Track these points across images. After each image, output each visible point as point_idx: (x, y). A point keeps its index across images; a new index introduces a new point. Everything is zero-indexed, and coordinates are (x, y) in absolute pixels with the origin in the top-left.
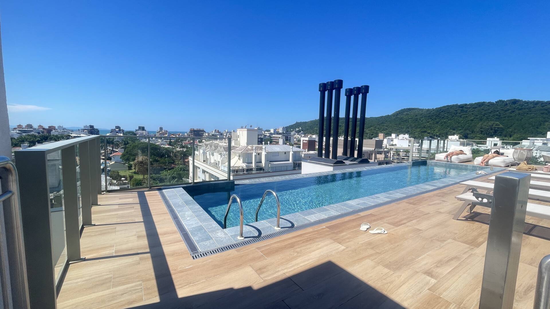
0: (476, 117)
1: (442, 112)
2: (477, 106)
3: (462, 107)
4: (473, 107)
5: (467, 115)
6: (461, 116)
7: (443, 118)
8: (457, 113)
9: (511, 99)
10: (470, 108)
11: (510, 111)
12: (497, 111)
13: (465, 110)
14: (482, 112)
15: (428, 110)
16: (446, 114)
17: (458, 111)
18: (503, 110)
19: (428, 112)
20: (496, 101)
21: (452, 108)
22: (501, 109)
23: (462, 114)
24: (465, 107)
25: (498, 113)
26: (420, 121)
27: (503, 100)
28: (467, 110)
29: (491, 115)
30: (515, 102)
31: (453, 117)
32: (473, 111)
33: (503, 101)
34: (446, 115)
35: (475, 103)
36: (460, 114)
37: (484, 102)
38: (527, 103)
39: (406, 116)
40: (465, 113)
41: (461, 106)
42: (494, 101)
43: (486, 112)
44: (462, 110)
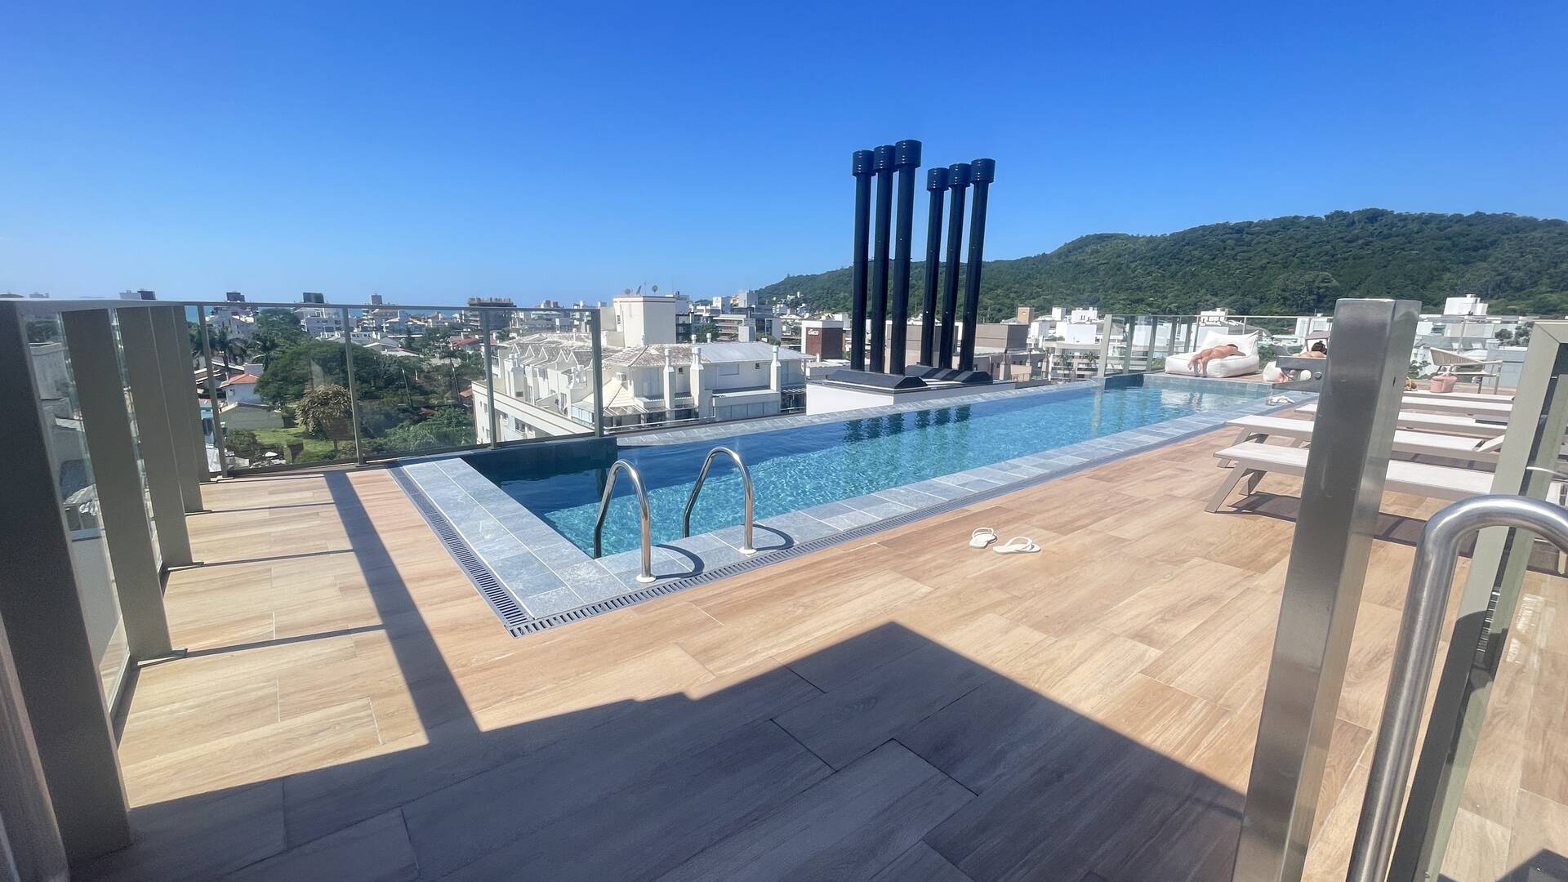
0: (1275, 258)
1: (1188, 244)
2: (1278, 228)
3: (1239, 229)
4: (1267, 230)
5: (1251, 255)
6: (1236, 255)
7: (1188, 261)
8: (1225, 248)
9: (1364, 208)
10: (1258, 234)
11: (1360, 242)
12: (1328, 242)
13: (1246, 240)
14: (1289, 245)
15: (1151, 240)
16: (1196, 249)
17: (1229, 241)
18: (1342, 238)
19: (1151, 245)
20: (1328, 213)
21: (1214, 233)
22: (1339, 235)
23: (1238, 249)
24: (1246, 230)
25: (1329, 247)
26: (1129, 272)
27: (1345, 211)
28: (1252, 240)
29: (1312, 252)
30: (1373, 216)
31: (1214, 259)
32: (1267, 243)
33: (1345, 215)
34: (1196, 253)
35: (1274, 220)
36: (1233, 249)
37: (1296, 217)
38: (1403, 218)
39: (1093, 257)
40: (1245, 248)
41: (1237, 228)
42: (1321, 214)
43: (1300, 245)
44: (1237, 240)
